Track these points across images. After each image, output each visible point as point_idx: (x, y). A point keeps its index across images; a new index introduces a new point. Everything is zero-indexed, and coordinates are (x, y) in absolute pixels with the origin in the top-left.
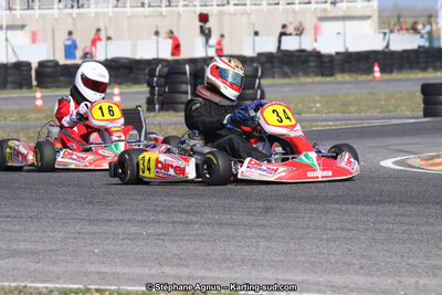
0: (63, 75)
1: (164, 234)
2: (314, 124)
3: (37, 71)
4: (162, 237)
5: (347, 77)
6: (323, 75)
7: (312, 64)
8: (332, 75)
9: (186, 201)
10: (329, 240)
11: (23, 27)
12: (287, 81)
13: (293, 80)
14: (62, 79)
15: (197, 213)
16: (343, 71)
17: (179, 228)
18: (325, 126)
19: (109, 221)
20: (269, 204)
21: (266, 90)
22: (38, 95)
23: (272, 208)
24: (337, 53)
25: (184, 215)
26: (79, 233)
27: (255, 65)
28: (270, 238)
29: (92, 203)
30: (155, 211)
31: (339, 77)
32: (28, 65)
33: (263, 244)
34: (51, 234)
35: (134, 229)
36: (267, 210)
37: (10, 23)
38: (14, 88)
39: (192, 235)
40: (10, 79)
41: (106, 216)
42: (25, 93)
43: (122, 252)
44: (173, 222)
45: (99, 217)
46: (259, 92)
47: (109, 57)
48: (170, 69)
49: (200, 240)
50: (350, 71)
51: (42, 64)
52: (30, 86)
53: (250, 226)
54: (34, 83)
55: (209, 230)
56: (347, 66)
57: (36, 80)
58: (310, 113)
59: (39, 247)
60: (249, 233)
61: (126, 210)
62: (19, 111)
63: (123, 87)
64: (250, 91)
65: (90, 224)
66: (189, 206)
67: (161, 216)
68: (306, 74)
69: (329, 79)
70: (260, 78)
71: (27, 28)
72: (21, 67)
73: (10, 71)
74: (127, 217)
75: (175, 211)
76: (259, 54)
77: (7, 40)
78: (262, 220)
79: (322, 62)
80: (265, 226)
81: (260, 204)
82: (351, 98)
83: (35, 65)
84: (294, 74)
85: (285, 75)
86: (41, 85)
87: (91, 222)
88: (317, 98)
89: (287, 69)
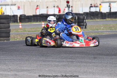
0: (27, 19)
1: (66, 65)
2: (103, 33)
3: (19, 18)
4: (65, 66)
5: (109, 19)
6: (103, 18)
7: (99, 16)
8: (105, 19)
9: (71, 55)
10: (114, 67)
11: (15, 5)
12: (92, 20)
13: (94, 20)
14: (27, 20)
15: (75, 59)
16: (108, 18)
17: (70, 63)
18: (106, 34)
19: (49, 61)
20: (95, 56)
21: (87, 23)
22: (20, 24)
23: (96, 57)
24: (107, 12)
25: (70, 59)
26: (41, 65)
27: (84, 16)
28: (97, 66)
29: (43, 56)
30: (62, 58)
31: (107, 19)
32: (17, 16)
33: (95, 68)
34: (33, 65)
35: (57, 64)
36: (95, 58)
37: (12, 3)
38: (13, 22)
39: (74, 65)
40: (12, 20)
41: (48, 60)
42: (16, 24)
43: (54, 70)
44: (68, 61)
45: (46, 60)
46: (85, 24)
47: (40, 14)
48: (59, 17)
49: (76, 67)
50: (111, 17)
51: (21, 16)
52: (17, 22)
53: (91, 63)
54: (19, 21)
55: (79, 64)
56: (109, 16)
57: (19, 20)
58: (101, 30)
59: (30, 68)
60: (91, 65)
61: (54, 58)
62: (15, 29)
63: (45, 22)
64: (82, 24)
65: (44, 62)
66: (72, 57)
67: (64, 60)
68: (98, 18)
69: (104, 20)
70: (85, 20)
71: (16, 5)
72: (15, 17)
73: (12, 18)
74: (54, 60)
75: (68, 58)
76: (84, 13)
77: (11, 8)
78: (94, 61)
79: (102, 15)
80: (95, 63)
81: (93, 56)
82: (112, 26)
83: (19, 16)
84: (94, 18)
85: (92, 19)
86: (21, 22)
87: (44, 61)
88: (101, 26)
89: (92, 17)
